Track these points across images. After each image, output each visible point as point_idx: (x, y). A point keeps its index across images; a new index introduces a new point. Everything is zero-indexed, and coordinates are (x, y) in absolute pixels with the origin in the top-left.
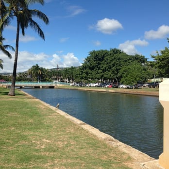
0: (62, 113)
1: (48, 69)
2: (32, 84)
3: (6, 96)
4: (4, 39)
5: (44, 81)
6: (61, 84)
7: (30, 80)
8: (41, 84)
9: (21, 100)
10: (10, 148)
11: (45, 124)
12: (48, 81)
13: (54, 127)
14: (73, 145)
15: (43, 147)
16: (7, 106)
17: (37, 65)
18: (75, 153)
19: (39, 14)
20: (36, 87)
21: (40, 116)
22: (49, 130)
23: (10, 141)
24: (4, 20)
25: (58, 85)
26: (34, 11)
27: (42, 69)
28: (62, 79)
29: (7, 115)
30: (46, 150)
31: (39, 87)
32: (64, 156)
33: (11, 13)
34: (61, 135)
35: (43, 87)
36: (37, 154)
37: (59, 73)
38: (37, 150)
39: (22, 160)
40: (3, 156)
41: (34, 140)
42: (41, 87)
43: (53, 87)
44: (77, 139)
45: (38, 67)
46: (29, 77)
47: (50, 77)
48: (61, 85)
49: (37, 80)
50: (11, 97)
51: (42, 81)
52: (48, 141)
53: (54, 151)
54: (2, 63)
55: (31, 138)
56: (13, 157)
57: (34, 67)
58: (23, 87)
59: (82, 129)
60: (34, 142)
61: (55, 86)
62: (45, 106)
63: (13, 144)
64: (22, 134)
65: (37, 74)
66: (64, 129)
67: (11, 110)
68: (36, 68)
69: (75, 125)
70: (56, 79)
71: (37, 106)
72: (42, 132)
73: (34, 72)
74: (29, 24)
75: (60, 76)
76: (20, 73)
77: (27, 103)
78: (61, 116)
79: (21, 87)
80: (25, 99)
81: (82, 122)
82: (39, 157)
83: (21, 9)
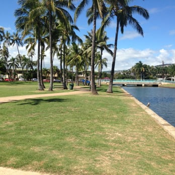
0: (150, 112)
1: (153, 66)
2: (135, 82)
3: (105, 93)
4: (108, 38)
5: (148, 78)
6: (166, 81)
7: (133, 78)
8: (144, 82)
9: (117, 97)
10: (86, 136)
11: (127, 120)
12: (152, 78)
13: (133, 124)
14: (141, 141)
15: (113, 139)
16: (101, 102)
17: (140, 62)
18: (139, 148)
19: (139, 10)
20: (138, 85)
21: (126, 113)
22: (127, 126)
23: (89, 131)
24: (105, 21)
25: (163, 83)
26: (134, 7)
27: (145, 66)
28: (168, 77)
29: (98, 109)
30: (113, 141)
31: (141, 85)
32: (127, 149)
33: (111, 13)
34: (135, 131)
35: (145, 85)
36: (105, 143)
37: (164, 70)
38: (106, 141)
39: (90, 145)
40: (78, 140)
41: (109, 132)
42: (143, 85)
43: (157, 86)
44: (150, 138)
45: (142, 64)
46: (132, 74)
47: (155, 75)
48: (166, 83)
49: (140, 78)
50: (109, 94)
51: (145, 79)
52: (120, 135)
53: (121, 143)
54: (106, 62)
55: (106, 130)
56: (85, 142)
57: (137, 64)
58: (125, 84)
59: (163, 129)
60: (107, 133)
61: (159, 85)
62: (137, 104)
63: (90, 133)
64: (102, 126)
65: (140, 72)
66: (142, 127)
67: (102, 105)
68: (140, 65)
69: (157, 125)
70: (161, 77)
71: (128, 104)
72: (119, 127)
73: (137, 70)
74: (128, 22)
75: (166, 73)
76: (124, 71)
77: (120, 100)
78: (148, 114)
79: (124, 85)
80: (120, 97)
81: (167, 123)
82: (105, 146)
83: (121, 8)
